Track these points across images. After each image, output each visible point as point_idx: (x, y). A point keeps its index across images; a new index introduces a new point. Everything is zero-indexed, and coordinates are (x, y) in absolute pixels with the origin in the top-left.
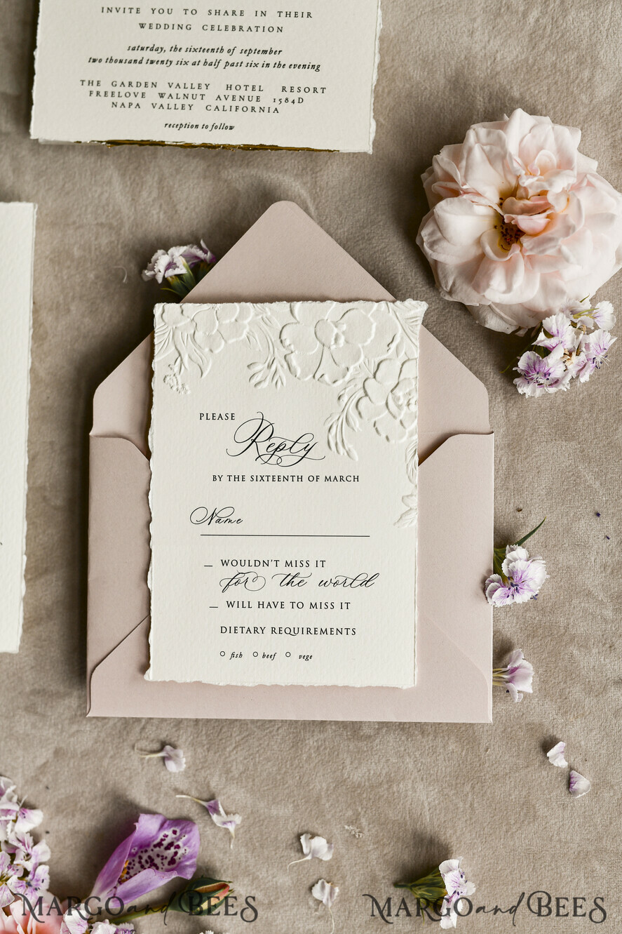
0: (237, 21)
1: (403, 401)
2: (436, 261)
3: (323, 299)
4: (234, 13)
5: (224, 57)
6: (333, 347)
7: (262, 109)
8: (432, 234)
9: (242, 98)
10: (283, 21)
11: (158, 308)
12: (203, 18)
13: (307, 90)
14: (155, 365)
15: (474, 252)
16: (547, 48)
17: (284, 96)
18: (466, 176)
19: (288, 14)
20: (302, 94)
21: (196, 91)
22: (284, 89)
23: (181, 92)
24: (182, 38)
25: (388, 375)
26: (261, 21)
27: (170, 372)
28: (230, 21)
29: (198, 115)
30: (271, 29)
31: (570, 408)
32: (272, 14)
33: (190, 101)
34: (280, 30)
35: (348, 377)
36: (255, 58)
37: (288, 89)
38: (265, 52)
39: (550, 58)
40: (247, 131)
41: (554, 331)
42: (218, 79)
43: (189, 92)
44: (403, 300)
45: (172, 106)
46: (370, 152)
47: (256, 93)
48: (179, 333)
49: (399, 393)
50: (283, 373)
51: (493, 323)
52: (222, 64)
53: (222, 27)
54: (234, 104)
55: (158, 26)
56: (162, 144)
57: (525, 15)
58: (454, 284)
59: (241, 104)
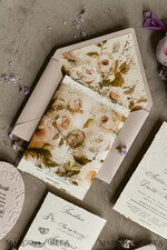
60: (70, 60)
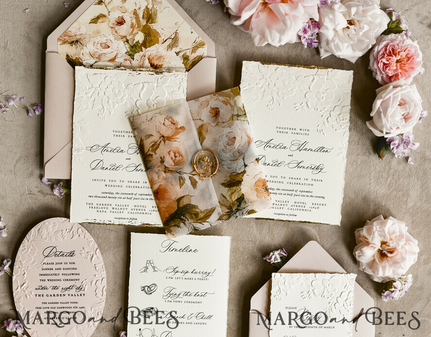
0: (298, 181)
1: (349, 304)
2: (359, 262)
3: (325, 273)
4: (297, 179)
5: (294, 193)
6: (328, 287)
7: (306, 210)
8: (359, 253)
9: (299, 206)
10: (313, 182)
11: (273, 274)
12: (287, 180)
13: (320, 205)
14: (272, 292)
15: (372, 259)
16: (393, 190)
17: (313, 206)
18: (372, 240)
19: (315, 180)
20: (319, 206)
21: (285, 203)
22: (313, 204)
23: (280, 203)
24: (281, 186)
25: (344, 296)
26: (306, 182)
27: (276, 294)
28: (296, 181)
29: (285, 211)
30: (309, 185)
31: (396, 303)
32: (310, 180)
33: (283, 206)
34: (312, 185)
35: (332, 296)
36: (304, 194)
37: (314, 204)
38: (307, 192)
39: (394, 193)
40: (301, 217)
41: (396, 286)
42: (292, 200)
43: (282, 203)
44: (350, 273)
45: (277, 208)
46: (340, 225)
47: (304, 205)
48: (279, 282)
49: (347, 301)
50: (312, 295)
51: (376, 280)
52: (293, 195)
53: (294, 183)
54: (297, 208)
55: (273, 182)
56: (273, 220)
57: (387, 179)
58: (365, 268)
59: (299, 208)
60: (72, 43)
